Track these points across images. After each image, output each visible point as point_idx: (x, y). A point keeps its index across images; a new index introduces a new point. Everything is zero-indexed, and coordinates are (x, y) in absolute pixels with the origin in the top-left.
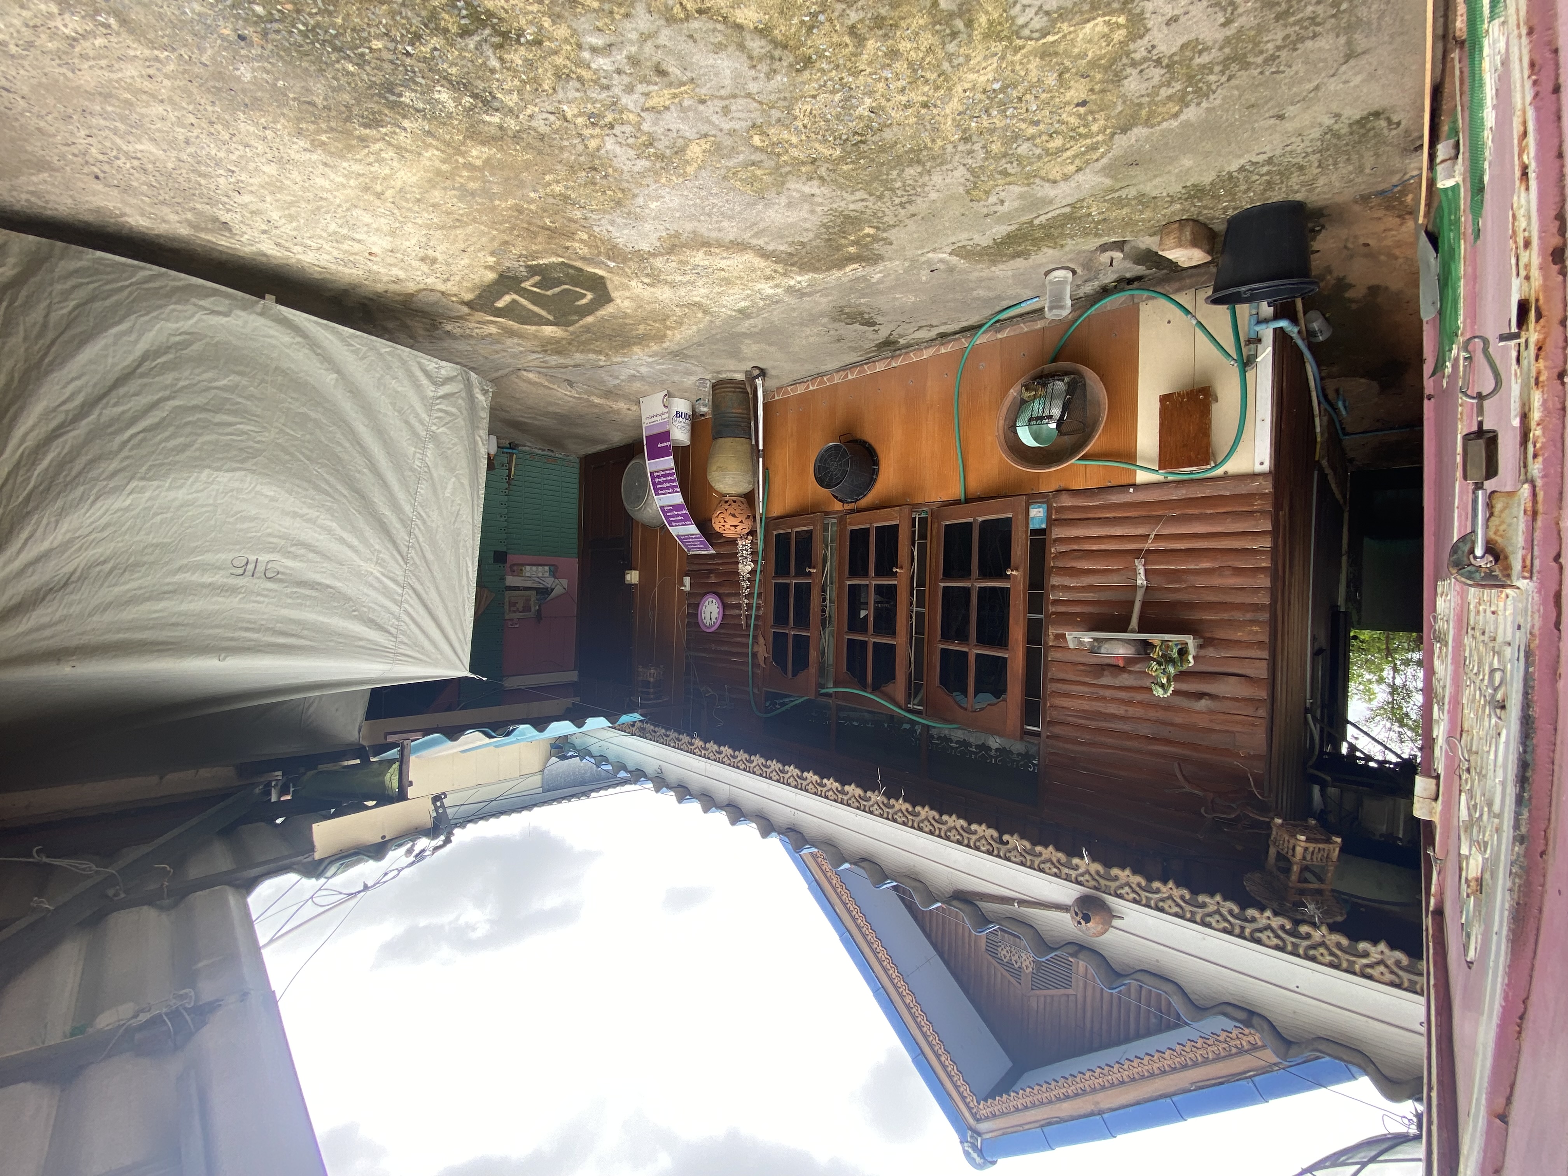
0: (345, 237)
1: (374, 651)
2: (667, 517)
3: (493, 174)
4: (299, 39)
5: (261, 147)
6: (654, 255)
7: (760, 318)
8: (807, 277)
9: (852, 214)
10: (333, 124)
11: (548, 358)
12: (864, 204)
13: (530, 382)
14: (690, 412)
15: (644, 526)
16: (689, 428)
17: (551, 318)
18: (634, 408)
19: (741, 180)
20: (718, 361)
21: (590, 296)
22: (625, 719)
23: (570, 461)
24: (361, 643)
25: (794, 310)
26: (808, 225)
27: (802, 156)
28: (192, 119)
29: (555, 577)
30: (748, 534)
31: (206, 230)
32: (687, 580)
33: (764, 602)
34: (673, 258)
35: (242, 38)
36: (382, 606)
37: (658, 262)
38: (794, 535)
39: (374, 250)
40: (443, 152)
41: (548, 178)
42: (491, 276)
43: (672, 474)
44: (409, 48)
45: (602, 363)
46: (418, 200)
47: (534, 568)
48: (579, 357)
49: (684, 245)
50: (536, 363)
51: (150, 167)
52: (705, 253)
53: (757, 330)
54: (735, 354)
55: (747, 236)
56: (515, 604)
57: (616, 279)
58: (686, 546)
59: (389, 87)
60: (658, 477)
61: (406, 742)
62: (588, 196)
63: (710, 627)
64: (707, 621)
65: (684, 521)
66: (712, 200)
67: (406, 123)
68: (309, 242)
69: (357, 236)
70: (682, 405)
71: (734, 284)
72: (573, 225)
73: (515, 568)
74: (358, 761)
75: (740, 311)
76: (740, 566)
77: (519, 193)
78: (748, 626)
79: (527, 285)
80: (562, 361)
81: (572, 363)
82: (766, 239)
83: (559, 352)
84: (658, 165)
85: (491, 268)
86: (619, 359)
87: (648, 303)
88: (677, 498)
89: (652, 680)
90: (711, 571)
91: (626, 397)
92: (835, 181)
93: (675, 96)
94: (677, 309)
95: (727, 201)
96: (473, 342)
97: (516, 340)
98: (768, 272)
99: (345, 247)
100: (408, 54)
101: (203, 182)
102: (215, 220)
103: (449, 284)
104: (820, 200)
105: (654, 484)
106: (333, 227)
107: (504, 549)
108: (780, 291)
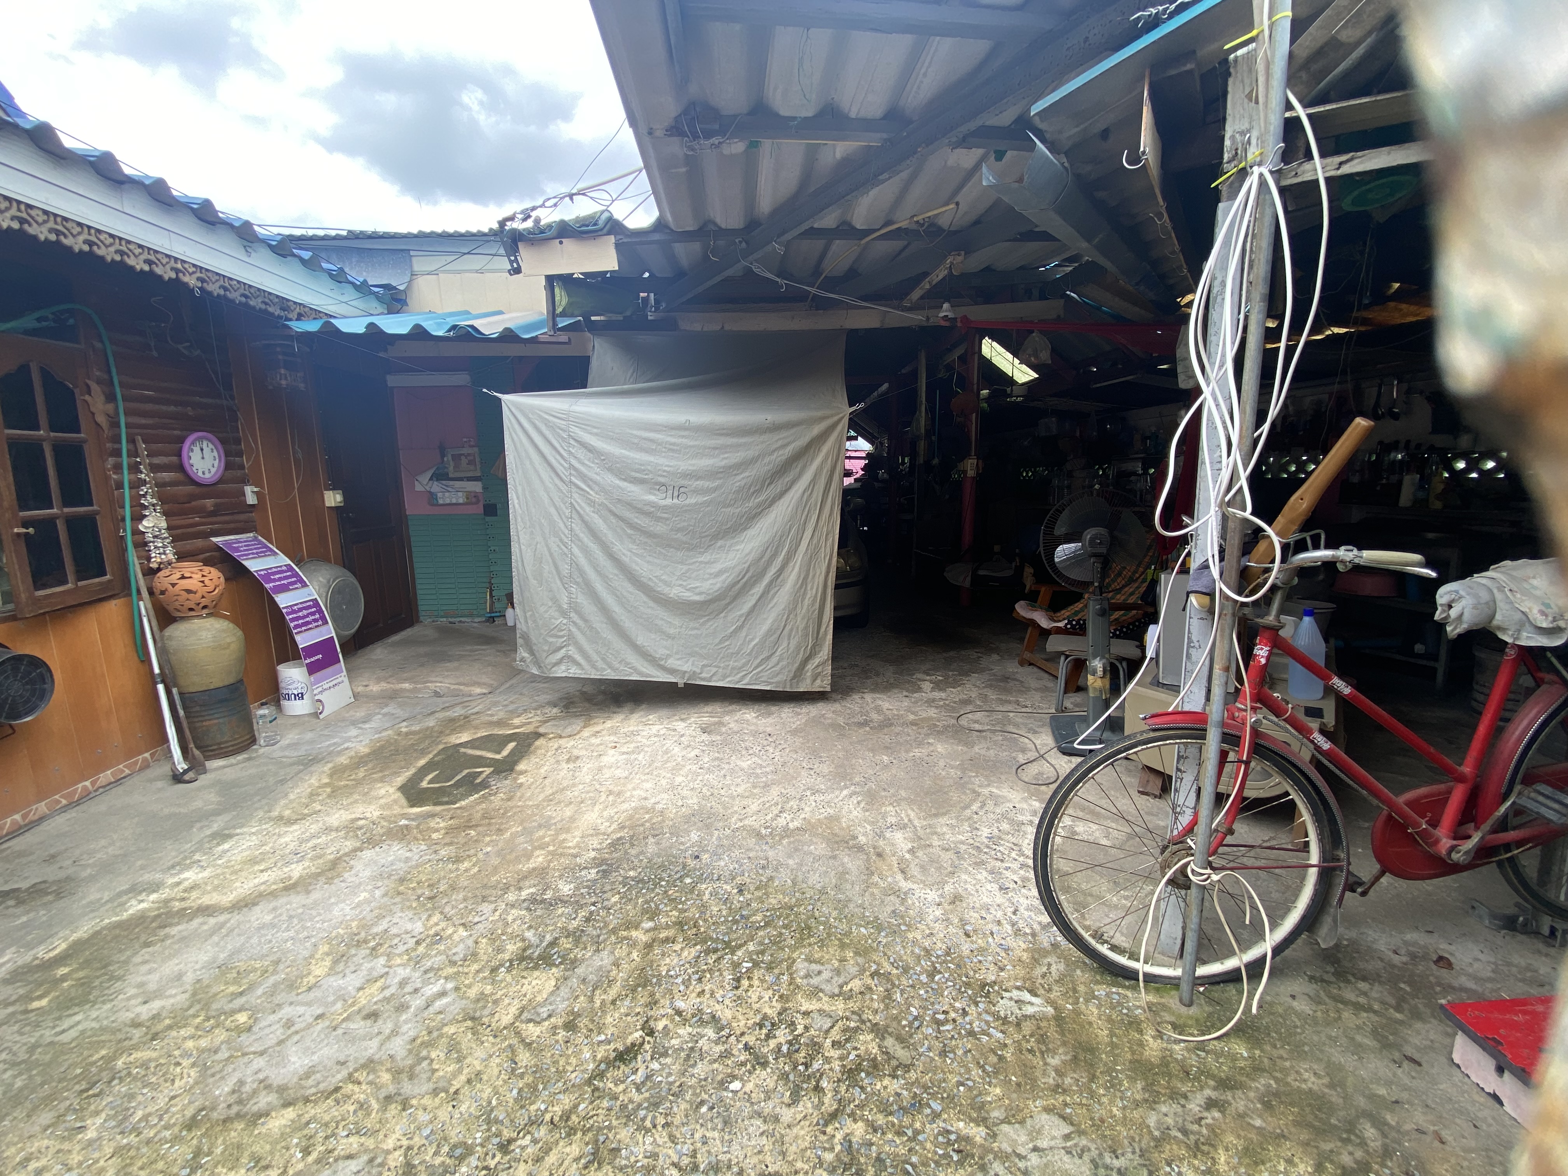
0: (633, 752)
1: (585, 423)
2: (296, 575)
3: (525, 849)
4: (664, 875)
5: (685, 792)
6: (356, 850)
7: (197, 839)
8: (131, 912)
9: (76, 1009)
10: (642, 829)
11: (462, 712)
12: (58, 1029)
13: (479, 684)
14: (284, 703)
15: (325, 559)
16: (282, 685)
17: (463, 750)
18: (360, 689)
19: (255, 970)
20: (253, 771)
21: (424, 784)
22: (312, 326)
23: (430, 617)
24: (595, 430)
25: (142, 868)
26: (144, 968)
27: (174, 1033)
28: (722, 792)
29: (430, 492)
30: (159, 569)
31: (715, 724)
32: (251, 499)
33: (107, 478)
34: (332, 857)
35: (697, 857)
36: (583, 464)
37: (349, 844)
38: (71, 577)
39: (612, 752)
40: (566, 847)
41: (476, 869)
42: (521, 767)
43: (296, 627)
44: (593, 908)
45: (405, 724)
46: (582, 802)
47: (454, 501)
48: (431, 722)
49: (319, 875)
50: (473, 704)
51: (744, 752)
52: (290, 878)
53: (198, 825)
54: (225, 787)
55: (236, 918)
56: (470, 463)
57: (397, 810)
58: (260, 542)
59: (605, 874)
60: (315, 620)
61: (552, 333)
62: (436, 872)
63: (200, 439)
64: (208, 447)
65: (268, 575)
66: (292, 933)
67: (593, 854)
68: (656, 739)
69: (624, 756)
70: (296, 708)
71: (244, 863)
72: (447, 840)
73: (474, 500)
74: (593, 318)
75: (230, 836)
76: (164, 524)
77: (500, 845)
78: (131, 440)
79: (488, 770)
80: (448, 714)
81: (437, 715)
82: (205, 927)
83: (452, 720)
84: (363, 934)
85: (522, 773)
86: (385, 734)
87: (356, 802)
88: (283, 600)
89: (283, 371)
90: (213, 514)
91: (371, 698)
92: (114, 1031)
93: (353, 1004)
94: (319, 807)
95: (270, 941)
96: (534, 705)
97: (495, 718)
98: (194, 894)
99: (632, 745)
100: (594, 904)
101: (717, 755)
102: (709, 733)
103: (556, 746)
104: (133, 1002)
105: (320, 611)
106: (640, 757)
107: (488, 519)
108: (171, 881)
